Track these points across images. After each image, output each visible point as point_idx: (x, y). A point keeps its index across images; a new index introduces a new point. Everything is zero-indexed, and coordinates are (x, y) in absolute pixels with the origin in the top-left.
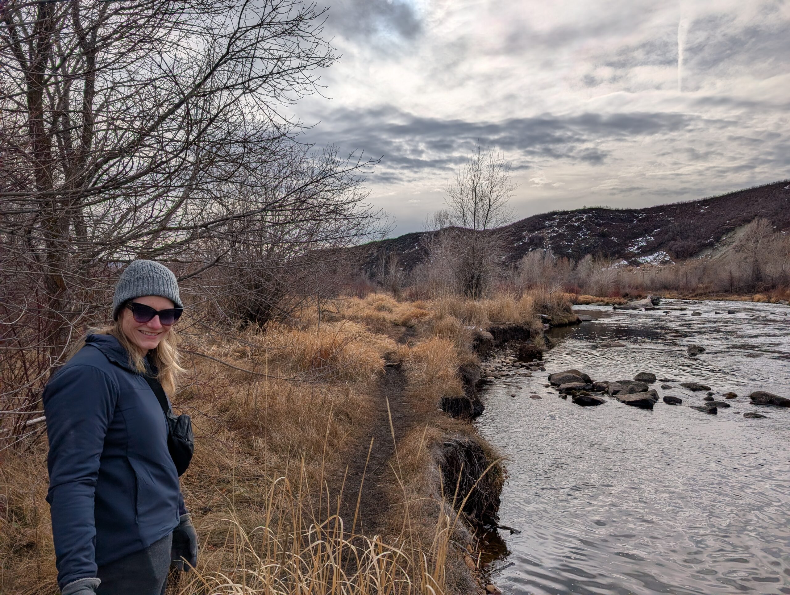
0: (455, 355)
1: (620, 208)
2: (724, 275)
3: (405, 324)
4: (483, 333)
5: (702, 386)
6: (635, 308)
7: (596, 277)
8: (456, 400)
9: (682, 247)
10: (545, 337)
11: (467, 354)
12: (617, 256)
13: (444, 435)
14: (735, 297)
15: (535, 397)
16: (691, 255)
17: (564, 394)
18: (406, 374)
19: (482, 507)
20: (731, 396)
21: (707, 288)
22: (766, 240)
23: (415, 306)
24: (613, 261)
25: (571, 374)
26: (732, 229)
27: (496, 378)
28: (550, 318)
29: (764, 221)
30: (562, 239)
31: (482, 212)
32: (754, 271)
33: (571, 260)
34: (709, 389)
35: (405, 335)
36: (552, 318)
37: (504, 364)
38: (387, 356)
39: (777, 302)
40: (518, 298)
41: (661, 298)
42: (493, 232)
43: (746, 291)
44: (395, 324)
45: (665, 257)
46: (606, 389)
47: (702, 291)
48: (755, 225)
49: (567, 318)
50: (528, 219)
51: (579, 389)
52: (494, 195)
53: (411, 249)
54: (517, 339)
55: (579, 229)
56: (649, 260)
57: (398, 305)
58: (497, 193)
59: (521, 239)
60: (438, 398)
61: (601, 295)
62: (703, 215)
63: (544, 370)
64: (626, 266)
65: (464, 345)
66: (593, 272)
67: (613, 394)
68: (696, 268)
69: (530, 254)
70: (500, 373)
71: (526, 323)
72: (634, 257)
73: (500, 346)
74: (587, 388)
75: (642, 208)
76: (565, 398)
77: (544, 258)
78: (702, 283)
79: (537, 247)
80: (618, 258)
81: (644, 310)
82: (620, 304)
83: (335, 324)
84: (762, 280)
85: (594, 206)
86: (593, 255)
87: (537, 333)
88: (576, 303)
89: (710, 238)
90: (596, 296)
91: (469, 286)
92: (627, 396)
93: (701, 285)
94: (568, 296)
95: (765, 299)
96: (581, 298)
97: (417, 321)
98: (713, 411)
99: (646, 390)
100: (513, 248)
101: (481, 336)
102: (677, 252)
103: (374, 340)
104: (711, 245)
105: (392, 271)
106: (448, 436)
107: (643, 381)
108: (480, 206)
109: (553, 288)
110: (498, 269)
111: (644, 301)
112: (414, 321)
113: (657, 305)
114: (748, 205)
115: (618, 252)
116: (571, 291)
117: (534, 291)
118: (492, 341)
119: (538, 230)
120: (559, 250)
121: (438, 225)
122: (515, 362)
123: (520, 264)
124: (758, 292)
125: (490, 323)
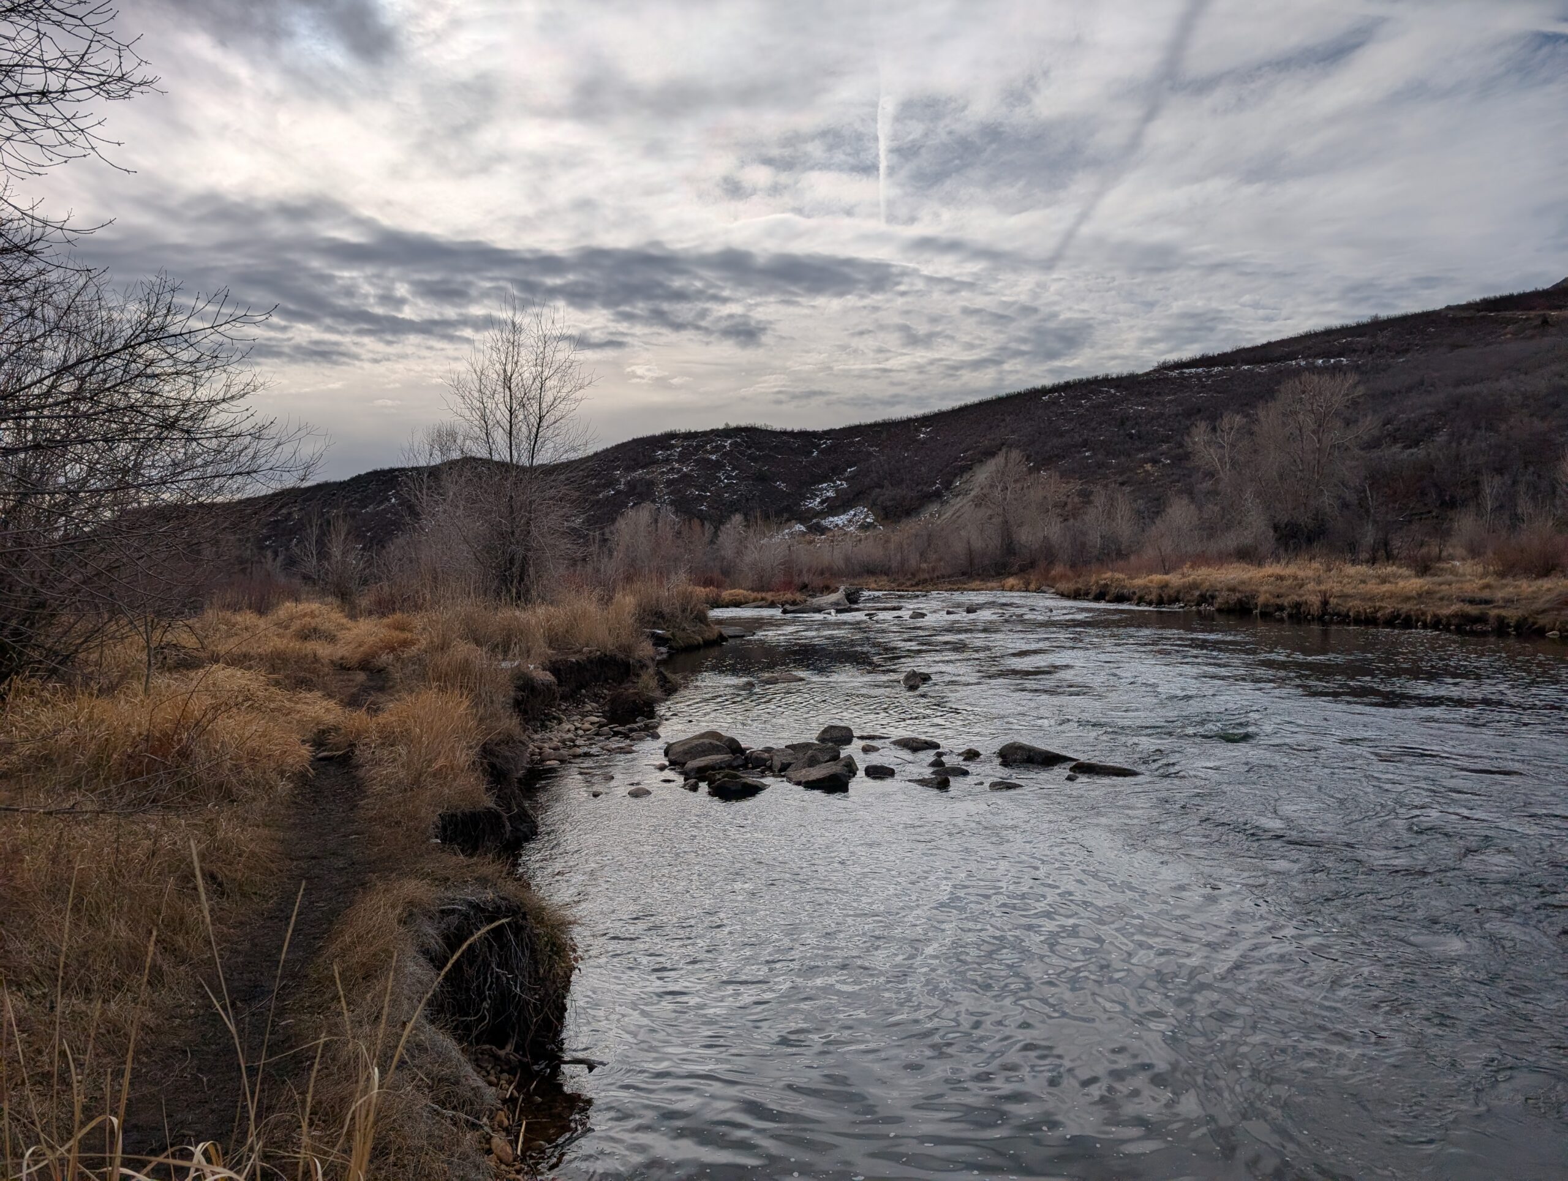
0: (472, 724)
1: (789, 429)
2: (959, 548)
3: (365, 665)
4: (534, 674)
5: (926, 742)
6: (819, 610)
7: (751, 556)
8: (473, 814)
9: (894, 499)
10: (659, 673)
11: (499, 719)
12: (786, 515)
13: (441, 892)
14: (976, 584)
15: (638, 793)
16: (908, 513)
17: (692, 781)
18: (361, 773)
19: (528, 1028)
20: (972, 755)
21: (934, 569)
22: (1019, 485)
23: (388, 626)
24: (780, 526)
25: (706, 741)
26: (969, 468)
27: (562, 761)
28: (668, 635)
29: (1015, 455)
30: (690, 486)
31: (524, 429)
32: (1003, 540)
33: (707, 525)
34: (937, 746)
35: (365, 689)
36: (673, 634)
37: (580, 732)
38: (320, 739)
39: (1038, 590)
40: (606, 601)
41: (862, 589)
42: (549, 470)
43: (993, 573)
44: (342, 667)
45: (866, 517)
46: (768, 763)
47: (927, 576)
48: (1003, 460)
49: (701, 633)
50: (624, 445)
51: (721, 768)
52: (548, 398)
53: (381, 502)
54: (606, 680)
55: (718, 465)
56: (840, 523)
57: (350, 624)
58: (555, 391)
59: (611, 483)
60: (430, 816)
61: (761, 589)
62: (924, 442)
63: (656, 737)
64: (803, 534)
65: (492, 702)
66: (746, 547)
67: (781, 770)
68: (916, 536)
69: (631, 513)
70: (571, 752)
71: (620, 648)
72: (815, 517)
73: (573, 697)
74: (735, 764)
75: (826, 428)
76: (694, 788)
77: (656, 521)
78: (925, 561)
79: (643, 500)
80: (788, 520)
81: (833, 612)
82: (794, 603)
83: (192, 674)
84: (1015, 554)
85: (743, 423)
86: (746, 515)
87: (644, 666)
88: (717, 604)
89: (935, 483)
90: (753, 590)
91: (505, 580)
92: (804, 771)
93: (924, 566)
94: (701, 591)
95: (1021, 585)
96: (726, 594)
97: (391, 656)
98: (943, 785)
99: (836, 758)
100: (598, 501)
101: (532, 679)
102: (884, 508)
103: (287, 704)
104: (938, 495)
105: (336, 551)
106: (449, 894)
107: (831, 740)
108: (521, 417)
109: (673, 577)
110: (565, 545)
111: (833, 597)
112: (385, 658)
113: (856, 602)
114: (991, 428)
115: (787, 509)
116: (707, 582)
117: (638, 585)
118: (555, 687)
119: (642, 467)
120: (684, 506)
121: (437, 453)
122: (601, 726)
123: (612, 533)
124: (1011, 574)
125: (550, 652)
